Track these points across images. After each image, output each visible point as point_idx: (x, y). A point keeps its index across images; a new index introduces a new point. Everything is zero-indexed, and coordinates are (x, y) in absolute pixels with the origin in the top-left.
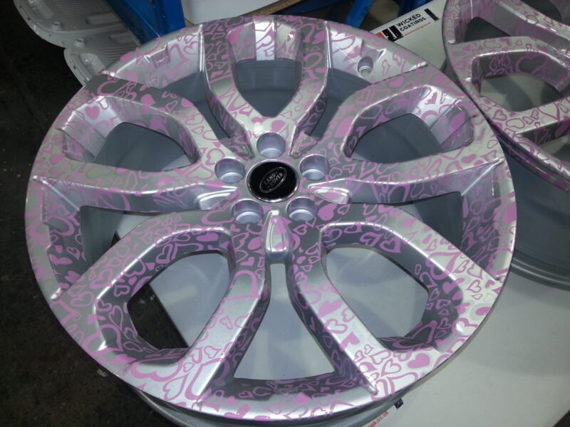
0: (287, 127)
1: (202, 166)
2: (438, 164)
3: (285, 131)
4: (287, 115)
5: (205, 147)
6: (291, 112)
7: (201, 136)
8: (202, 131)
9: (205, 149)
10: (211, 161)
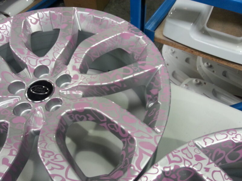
0: (76, 82)
1: (37, 60)
2: (59, 167)
3: (74, 82)
4: (83, 78)
5: (49, 56)
6: (85, 78)
7: (53, 51)
8: (57, 50)
9: (47, 56)
10: (42, 62)
